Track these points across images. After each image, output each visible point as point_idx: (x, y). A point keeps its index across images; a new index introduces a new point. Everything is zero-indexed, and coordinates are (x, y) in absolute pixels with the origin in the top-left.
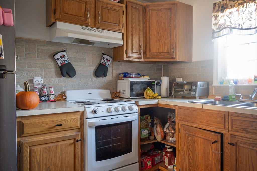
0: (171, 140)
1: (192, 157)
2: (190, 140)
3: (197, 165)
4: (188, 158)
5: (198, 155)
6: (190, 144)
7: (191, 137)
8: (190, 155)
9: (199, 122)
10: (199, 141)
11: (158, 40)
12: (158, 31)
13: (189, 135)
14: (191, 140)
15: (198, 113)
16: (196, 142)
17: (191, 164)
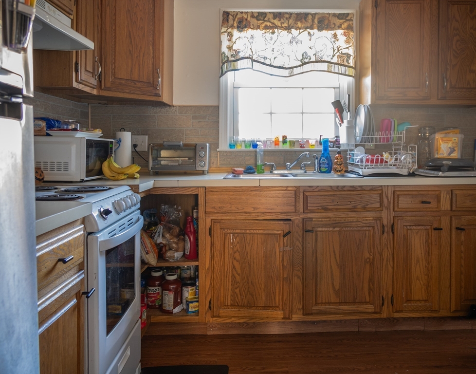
0: (176, 256)
1: (239, 271)
2: (236, 243)
3: (250, 280)
4: (231, 275)
5: (254, 263)
6: (235, 249)
7: (238, 237)
8: (235, 269)
9: (252, 209)
10: (256, 240)
11: (130, 52)
12: (130, 34)
13: (234, 235)
14: (238, 243)
15: (250, 194)
16: (249, 244)
17: (239, 282)
